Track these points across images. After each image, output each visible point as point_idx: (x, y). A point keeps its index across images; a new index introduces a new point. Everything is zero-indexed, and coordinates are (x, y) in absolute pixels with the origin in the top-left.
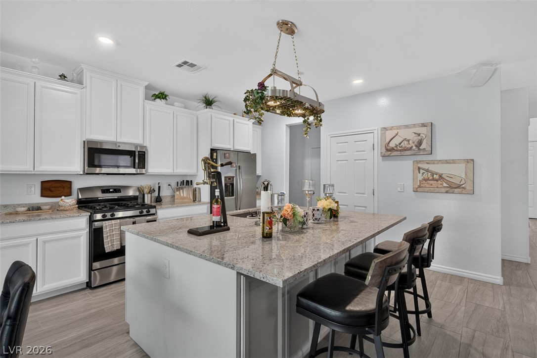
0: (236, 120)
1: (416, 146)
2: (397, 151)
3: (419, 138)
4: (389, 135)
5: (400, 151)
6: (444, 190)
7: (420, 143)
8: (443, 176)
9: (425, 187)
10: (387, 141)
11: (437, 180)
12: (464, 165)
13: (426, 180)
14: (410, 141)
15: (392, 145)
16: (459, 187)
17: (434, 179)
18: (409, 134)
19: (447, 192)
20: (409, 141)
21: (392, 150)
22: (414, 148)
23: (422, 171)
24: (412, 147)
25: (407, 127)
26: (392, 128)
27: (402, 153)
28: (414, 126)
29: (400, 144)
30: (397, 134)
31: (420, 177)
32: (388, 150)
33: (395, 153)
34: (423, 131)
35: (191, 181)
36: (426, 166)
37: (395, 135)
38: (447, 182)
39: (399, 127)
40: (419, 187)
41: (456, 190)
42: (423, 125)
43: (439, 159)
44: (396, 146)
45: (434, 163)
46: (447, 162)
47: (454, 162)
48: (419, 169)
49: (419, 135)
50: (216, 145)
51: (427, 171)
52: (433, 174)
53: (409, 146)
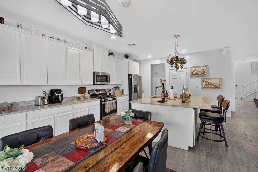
0: (135, 63)
1: (203, 73)
2: (196, 75)
3: (204, 71)
4: (193, 69)
5: (197, 75)
6: (212, 88)
7: (204, 72)
8: (212, 83)
9: (206, 87)
10: (192, 71)
11: (210, 85)
12: (219, 80)
13: (206, 85)
14: (201, 72)
15: (194, 73)
16: (217, 87)
17: (209, 85)
18: (200, 69)
19: (213, 89)
20: (200, 72)
21: (194, 75)
22: (202, 74)
23: (205, 82)
24: (201, 74)
25: (199, 67)
26: (194, 67)
27: (198, 76)
28: (202, 66)
29: (197, 73)
30: (196, 69)
31: (204, 84)
32: (192, 75)
33: (195, 76)
34: (205, 68)
35: (119, 87)
36: (206, 80)
37: (195, 69)
38: (214, 85)
39: (196, 67)
40: (204, 87)
41: (217, 88)
42: (205, 66)
43: (210, 77)
44: (196, 73)
45: (209, 79)
46: (213, 79)
47: (216, 79)
49: (204, 70)
50: (130, 73)
51: (207, 82)
52: (208, 83)
53: (200, 73)
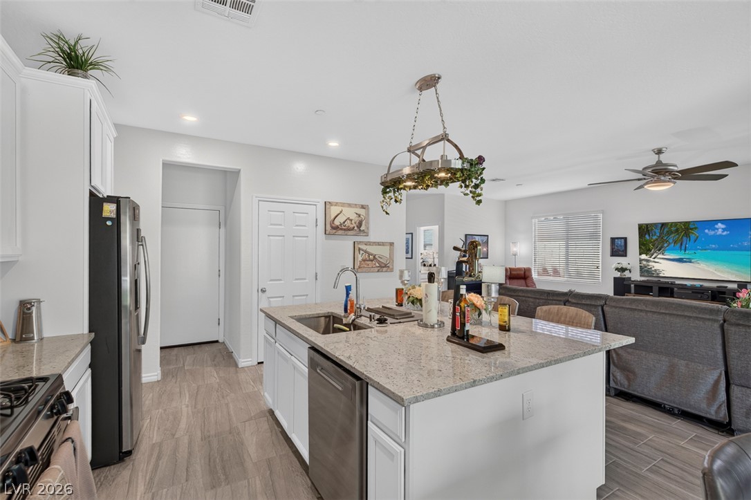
1: (357, 226)
2: (341, 229)
3: (360, 219)
4: (334, 211)
5: (344, 230)
6: (376, 269)
7: (360, 224)
8: (377, 257)
9: (364, 267)
10: (333, 217)
11: (372, 261)
12: (389, 247)
13: (364, 260)
14: (353, 222)
15: (337, 222)
16: (386, 266)
17: (369, 260)
18: (350, 213)
19: (378, 271)
20: (351, 220)
21: (336, 228)
22: (356, 228)
23: (361, 252)
24: (354, 227)
25: (350, 205)
26: (337, 204)
27: (346, 232)
28: (356, 206)
29: (344, 222)
30: (341, 212)
31: (360, 258)
32: (333, 228)
33: (340, 232)
34: (362, 212)
36: (364, 247)
37: (339, 212)
38: (379, 262)
39: (343, 205)
40: (358, 267)
41: (385, 269)
42: (363, 207)
43: (373, 240)
44: (341, 225)
45: (370, 245)
46: (379, 244)
47: (382, 244)
48: (359, 249)
49: (359, 216)
51: (366, 252)
52: (369, 254)
53: (352, 226)
